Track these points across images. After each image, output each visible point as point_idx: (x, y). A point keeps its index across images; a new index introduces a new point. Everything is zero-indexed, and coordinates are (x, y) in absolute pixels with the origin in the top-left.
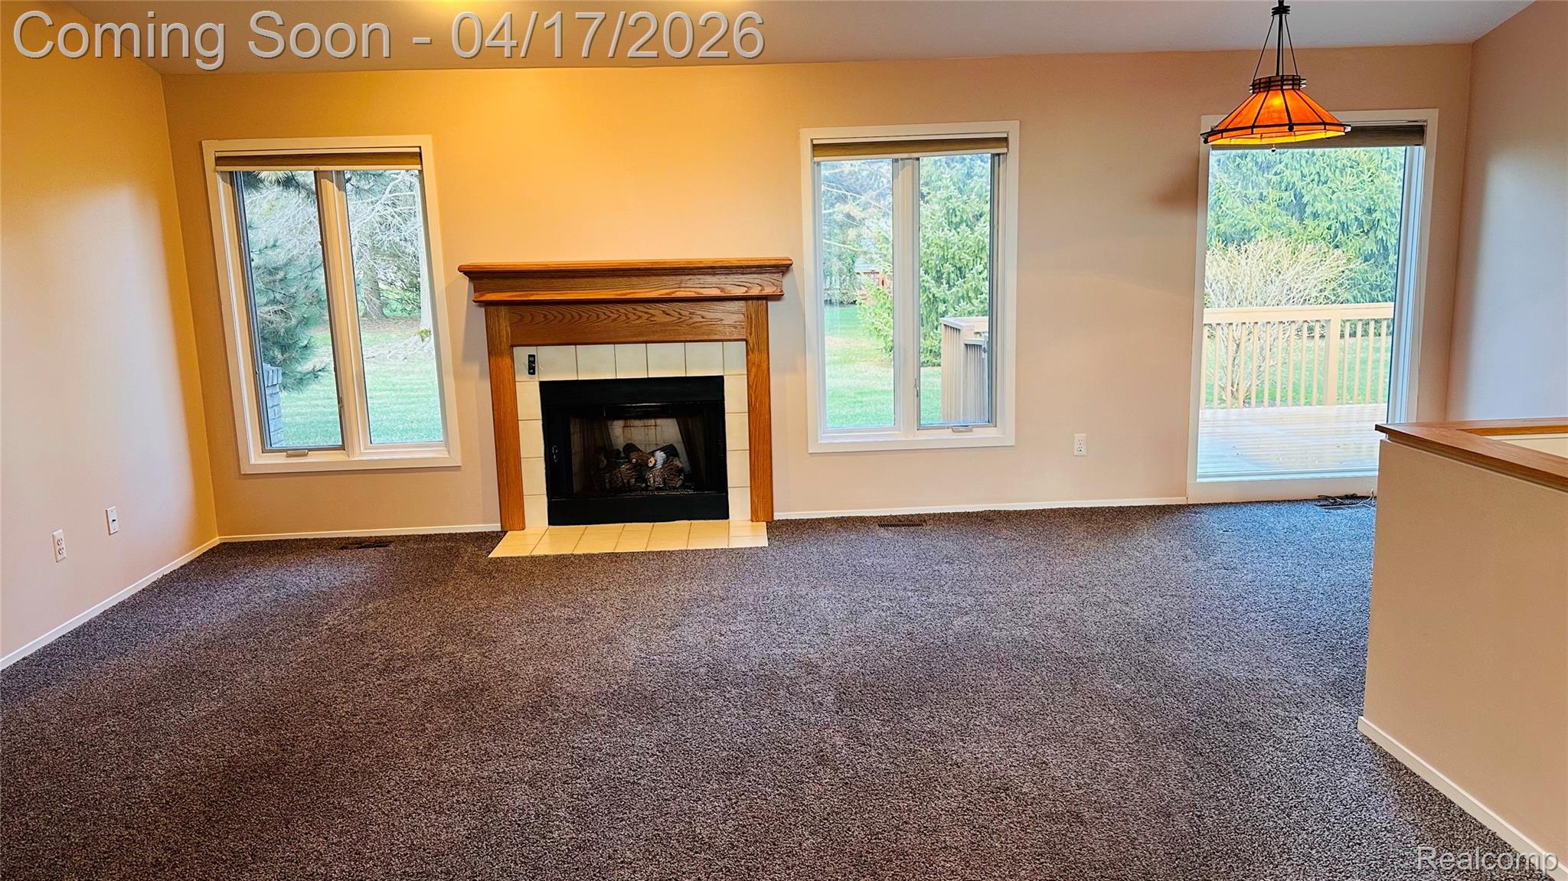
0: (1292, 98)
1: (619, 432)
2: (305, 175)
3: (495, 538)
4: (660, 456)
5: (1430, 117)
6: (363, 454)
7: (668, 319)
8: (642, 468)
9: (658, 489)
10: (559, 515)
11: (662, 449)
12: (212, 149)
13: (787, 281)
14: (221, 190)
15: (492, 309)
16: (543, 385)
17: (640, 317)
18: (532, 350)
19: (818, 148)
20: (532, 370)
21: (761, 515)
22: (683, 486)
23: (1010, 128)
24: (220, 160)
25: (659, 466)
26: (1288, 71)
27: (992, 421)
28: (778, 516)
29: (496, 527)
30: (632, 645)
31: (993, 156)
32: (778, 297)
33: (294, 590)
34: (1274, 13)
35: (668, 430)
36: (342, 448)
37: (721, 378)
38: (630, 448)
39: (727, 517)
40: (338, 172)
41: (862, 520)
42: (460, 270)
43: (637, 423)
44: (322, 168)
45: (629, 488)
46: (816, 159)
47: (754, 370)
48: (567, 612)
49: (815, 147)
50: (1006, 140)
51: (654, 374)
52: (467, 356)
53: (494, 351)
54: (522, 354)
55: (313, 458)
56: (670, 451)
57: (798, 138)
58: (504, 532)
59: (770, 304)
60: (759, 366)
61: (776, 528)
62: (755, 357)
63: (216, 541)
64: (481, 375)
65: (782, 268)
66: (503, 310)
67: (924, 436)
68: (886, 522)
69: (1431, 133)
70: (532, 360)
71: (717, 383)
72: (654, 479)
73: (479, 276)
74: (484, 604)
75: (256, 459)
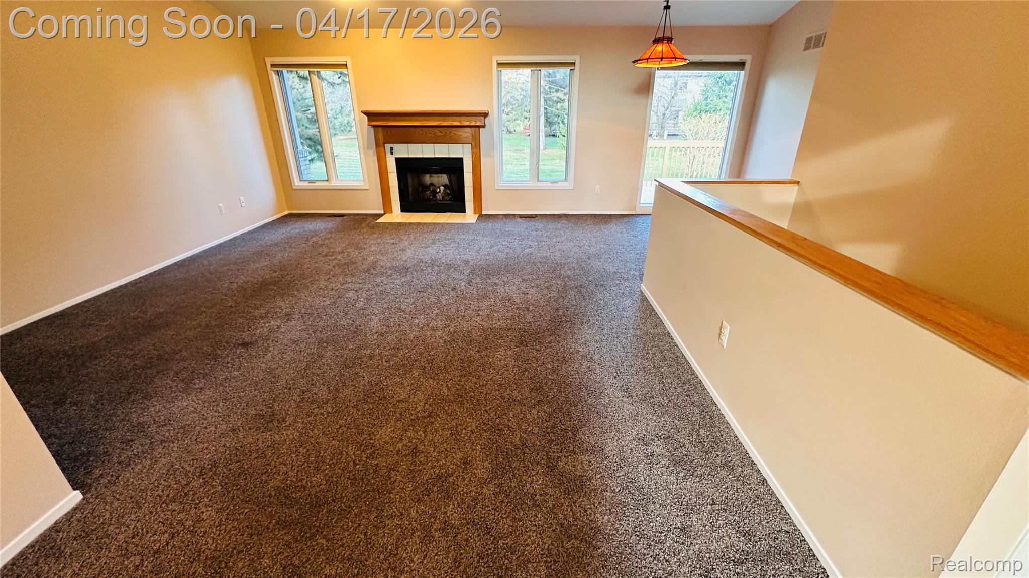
1: (428, 179)
2: (304, 72)
3: (379, 216)
4: (442, 188)
5: (747, 58)
6: (334, 183)
7: (440, 134)
8: (434, 193)
9: (440, 201)
10: (404, 210)
11: (443, 186)
12: (269, 61)
13: (487, 119)
14: (274, 78)
15: (376, 128)
16: (397, 159)
17: (430, 133)
18: (391, 145)
19: (500, 65)
20: (392, 153)
21: (477, 212)
22: (450, 200)
23: (576, 59)
24: (273, 66)
25: (442, 191)
27: (566, 180)
28: (484, 213)
29: (382, 212)
30: (409, 253)
31: (571, 70)
32: (484, 126)
33: (307, 229)
35: (444, 179)
36: (327, 181)
37: (462, 159)
38: (432, 185)
39: (465, 212)
40: (317, 72)
41: (514, 215)
42: (362, 112)
43: (433, 175)
44: (310, 70)
45: (429, 200)
46: (499, 69)
47: (474, 156)
48: (393, 241)
49: (499, 64)
50: (574, 64)
51: (437, 156)
52: (368, 147)
53: (377, 145)
54: (388, 146)
55: (318, 184)
56: (445, 186)
57: (491, 60)
58: (385, 214)
59: (481, 129)
60: (476, 154)
61: (482, 217)
62: (475, 150)
63: (287, 213)
64: (374, 155)
65: (485, 115)
66: (380, 129)
67: (540, 184)
68: (521, 217)
69: (747, 66)
70: (392, 148)
71: (460, 160)
72: (439, 196)
73: (371, 115)
74: (367, 237)
75: (297, 183)
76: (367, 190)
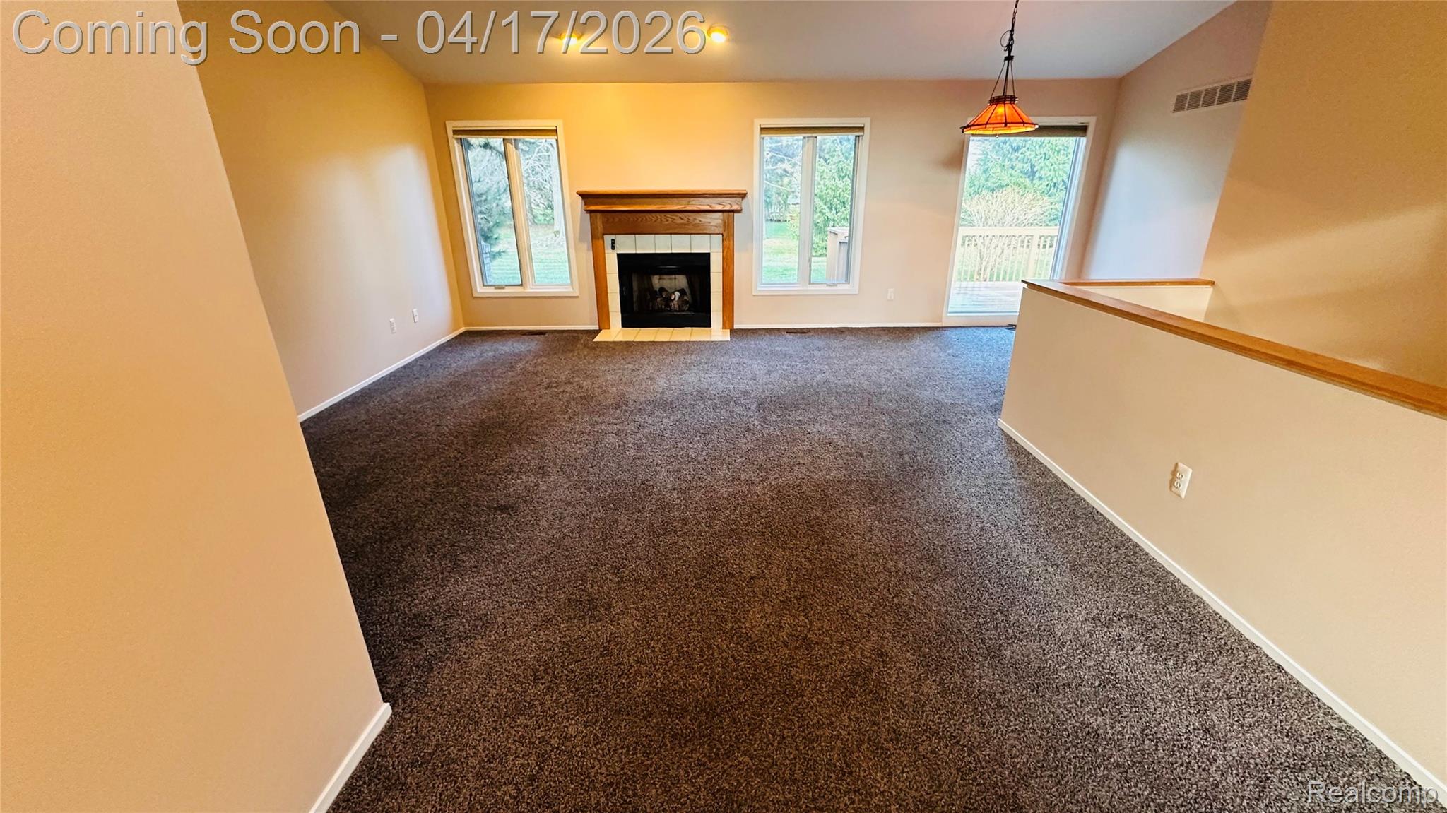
0: (1009, 108)
2: (497, 142)
3: (596, 333)
5: (1091, 121)
6: (531, 289)
7: (682, 221)
8: (668, 300)
10: (626, 323)
12: (451, 126)
13: (744, 202)
14: (456, 148)
15: (592, 214)
16: (619, 255)
17: (668, 220)
18: (613, 237)
19: (763, 130)
20: (613, 248)
21: (727, 325)
23: (865, 121)
24: (455, 132)
25: (677, 299)
26: (1010, 93)
27: (847, 280)
28: (736, 327)
29: (596, 327)
31: (856, 136)
32: (739, 211)
33: (503, 352)
34: (1005, 60)
36: (521, 285)
37: (709, 254)
39: (709, 326)
40: (515, 140)
41: (778, 330)
42: (577, 193)
43: (665, 277)
44: (507, 137)
46: (762, 136)
47: (726, 249)
49: (762, 129)
50: (862, 128)
51: (674, 251)
52: (581, 239)
53: (594, 237)
54: (608, 238)
55: (508, 290)
56: (682, 292)
57: (753, 122)
58: (601, 330)
59: (735, 215)
60: (728, 248)
61: (734, 332)
62: (726, 243)
63: (463, 329)
64: (588, 250)
65: (743, 196)
66: (599, 215)
67: (812, 287)
68: (789, 331)
69: (1090, 130)
70: (613, 242)
71: (706, 256)
73: (587, 197)
74: (592, 361)
75: (480, 290)
76: (578, 297)
